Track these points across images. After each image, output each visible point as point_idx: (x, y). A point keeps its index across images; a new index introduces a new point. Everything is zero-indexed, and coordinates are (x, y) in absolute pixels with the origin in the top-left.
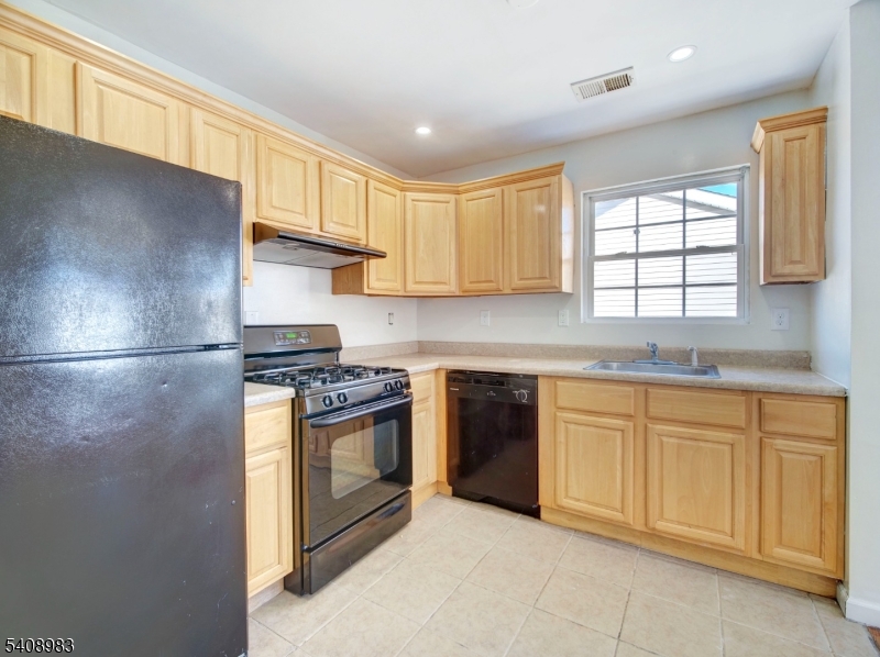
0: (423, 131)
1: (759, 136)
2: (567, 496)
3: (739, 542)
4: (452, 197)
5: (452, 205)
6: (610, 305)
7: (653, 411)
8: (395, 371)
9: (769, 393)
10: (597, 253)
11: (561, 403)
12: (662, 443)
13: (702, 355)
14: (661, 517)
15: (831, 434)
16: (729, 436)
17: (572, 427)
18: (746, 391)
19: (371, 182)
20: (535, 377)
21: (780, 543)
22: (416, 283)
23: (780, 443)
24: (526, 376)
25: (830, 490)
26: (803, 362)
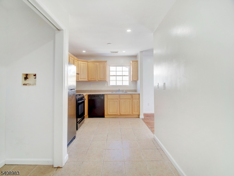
0: (84, 52)
1: (131, 62)
2: (109, 112)
3: (130, 113)
4: (87, 63)
5: (87, 64)
6: (112, 83)
7: (121, 98)
8: (82, 95)
9: (133, 94)
10: (110, 75)
11: (108, 98)
12: (122, 102)
13: (125, 90)
14: (122, 112)
15: (138, 98)
16: (129, 100)
17: (110, 102)
18: (131, 94)
19: (75, 60)
20: (104, 95)
21: (134, 112)
22: (80, 79)
23: (134, 100)
24: (102, 95)
25: (138, 105)
26: (136, 91)
